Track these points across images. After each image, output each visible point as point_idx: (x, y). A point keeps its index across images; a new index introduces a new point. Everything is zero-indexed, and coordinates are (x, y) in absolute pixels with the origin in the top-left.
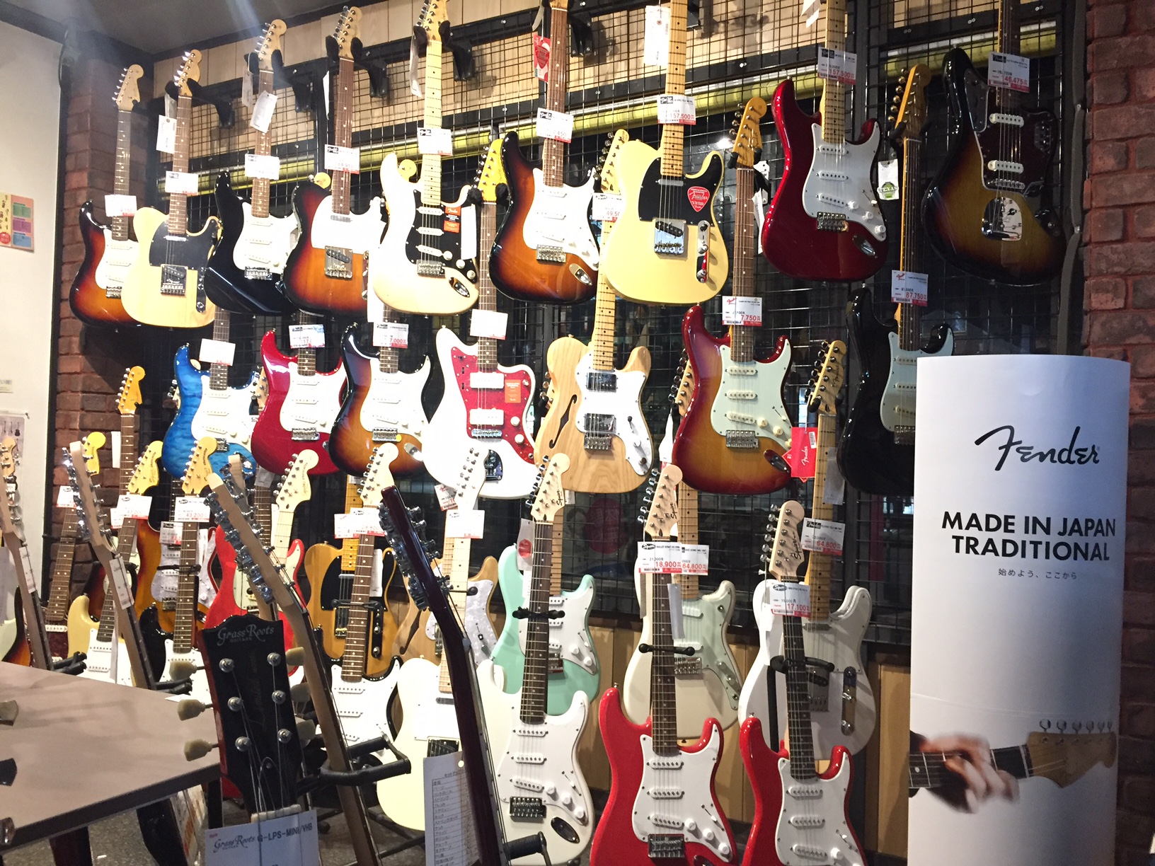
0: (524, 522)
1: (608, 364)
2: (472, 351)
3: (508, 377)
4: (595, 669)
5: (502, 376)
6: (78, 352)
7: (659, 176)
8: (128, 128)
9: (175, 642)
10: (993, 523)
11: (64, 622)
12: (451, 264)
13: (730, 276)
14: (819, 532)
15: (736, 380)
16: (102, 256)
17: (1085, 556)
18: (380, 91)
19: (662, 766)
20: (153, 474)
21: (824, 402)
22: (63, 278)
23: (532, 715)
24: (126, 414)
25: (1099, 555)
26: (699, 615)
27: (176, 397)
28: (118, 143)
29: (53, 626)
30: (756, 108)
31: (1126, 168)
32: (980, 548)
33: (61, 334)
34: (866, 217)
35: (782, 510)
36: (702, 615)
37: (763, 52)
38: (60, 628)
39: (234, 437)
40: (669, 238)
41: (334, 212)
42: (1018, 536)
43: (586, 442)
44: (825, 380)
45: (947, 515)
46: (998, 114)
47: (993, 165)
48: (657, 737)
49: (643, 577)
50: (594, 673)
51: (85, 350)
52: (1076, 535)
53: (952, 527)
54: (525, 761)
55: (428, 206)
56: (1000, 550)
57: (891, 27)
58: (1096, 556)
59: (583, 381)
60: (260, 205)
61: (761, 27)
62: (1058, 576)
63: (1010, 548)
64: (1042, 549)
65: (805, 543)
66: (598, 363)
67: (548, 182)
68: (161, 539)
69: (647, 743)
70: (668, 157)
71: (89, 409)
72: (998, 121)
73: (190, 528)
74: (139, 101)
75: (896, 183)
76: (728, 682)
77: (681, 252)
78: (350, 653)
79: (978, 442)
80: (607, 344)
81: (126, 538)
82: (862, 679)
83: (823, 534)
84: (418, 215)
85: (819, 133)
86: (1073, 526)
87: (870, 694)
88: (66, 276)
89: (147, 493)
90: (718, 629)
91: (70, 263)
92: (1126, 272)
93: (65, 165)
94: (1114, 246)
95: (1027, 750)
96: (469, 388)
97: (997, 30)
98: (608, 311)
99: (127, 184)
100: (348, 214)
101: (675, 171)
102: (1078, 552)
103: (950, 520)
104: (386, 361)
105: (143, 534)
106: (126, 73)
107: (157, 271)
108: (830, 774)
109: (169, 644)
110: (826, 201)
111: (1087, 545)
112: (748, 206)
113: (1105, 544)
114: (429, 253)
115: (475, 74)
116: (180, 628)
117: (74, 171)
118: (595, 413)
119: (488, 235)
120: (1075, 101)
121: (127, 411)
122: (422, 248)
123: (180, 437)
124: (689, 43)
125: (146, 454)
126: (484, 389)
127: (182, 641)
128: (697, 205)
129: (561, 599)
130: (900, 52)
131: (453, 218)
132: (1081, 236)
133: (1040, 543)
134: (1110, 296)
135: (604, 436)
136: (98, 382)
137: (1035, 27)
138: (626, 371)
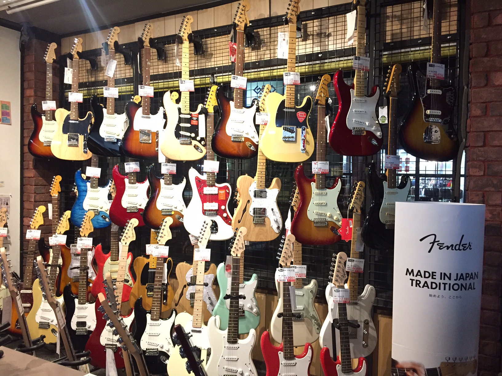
0: (228, 257)
1: (263, 186)
2: (204, 177)
3: (220, 189)
4: (258, 314)
5: (217, 188)
6: (32, 168)
7: (285, 108)
8: (51, 71)
9: (79, 300)
10: (427, 275)
11: (31, 289)
12: (194, 139)
13: (315, 150)
14: (353, 264)
15: (318, 197)
16: (41, 128)
17: (465, 289)
18: (162, 58)
19: (287, 365)
20: (67, 225)
21: (355, 208)
22: (24, 136)
23: (232, 340)
24: (54, 196)
25: (471, 288)
26: (302, 295)
27: (76, 190)
28: (47, 78)
29: (26, 291)
30: (326, 79)
31: (486, 114)
32: (421, 285)
33: (25, 160)
34: (374, 128)
35: (338, 256)
36: (304, 294)
37: (329, 50)
38: (29, 292)
39: (101, 208)
40: (289, 134)
41: (143, 114)
42: (438, 281)
43: (253, 220)
44: (356, 199)
45: (408, 270)
46: (431, 90)
47: (428, 112)
48: (285, 352)
49: (279, 283)
50: (258, 315)
51: (35, 167)
52: (462, 280)
53: (410, 275)
54: (230, 360)
55: (184, 114)
56: (430, 286)
57: (385, 42)
58: (470, 288)
59: (252, 194)
60: (111, 109)
61: (328, 38)
62: (454, 297)
63: (434, 286)
64: (447, 286)
65: (347, 268)
66: (259, 186)
67: (236, 107)
68: (71, 251)
69: (281, 355)
70: (288, 99)
71: (38, 193)
72: (431, 93)
73: (84, 251)
74: (55, 59)
75: (386, 116)
76: (315, 323)
77: (294, 140)
78: (154, 308)
79: (421, 240)
80: (262, 178)
81: (56, 253)
82: (371, 324)
83: (355, 264)
84: (180, 118)
85: (354, 93)
86: (461, 277)
87: (375, 331)
88: (25, 135)
89: (64, 234)
90: (311, 300)
91: (27, 129)
92: (484, 160)
93: (23, 85)
94: (480, 148)
95: (440, 370)
96: (203, 194)
97: (431, 45)
98: (263, 163)
99: (52, 96)
100: (149, 115)
101: (291, 105)
102: (463, 287)
103: (409, 272)
104: (167, 180)
105: (63, 250)
106: (49, 46)
107: (66, 136)
108: (358, 370)
109: (76, 301)
110: (356, 122)
111: (466, 284)
112: (323, 122)
113: (474, 283)
114: (185, 134)
115: (203, 52)
116: (81, 294)
117: (27, 89)
118: (258, 207)
119: (211, 127)
120: (464, 84)
121: (54, 195)
122: (182, 133)
123: (78, 209)
124: (297, 44)
125: (64, 216)
126: (209, 194)
127: (82, 300)
128: (301, 120)
129: (243, 285)
130: (389, 53)
131: (195, 119)
132: (466, 143)
133: (447, 284)
134: (478, 170)
135: (261, 217)
136: (41, 181)
137: (447, 45)
138: (271, 189)
